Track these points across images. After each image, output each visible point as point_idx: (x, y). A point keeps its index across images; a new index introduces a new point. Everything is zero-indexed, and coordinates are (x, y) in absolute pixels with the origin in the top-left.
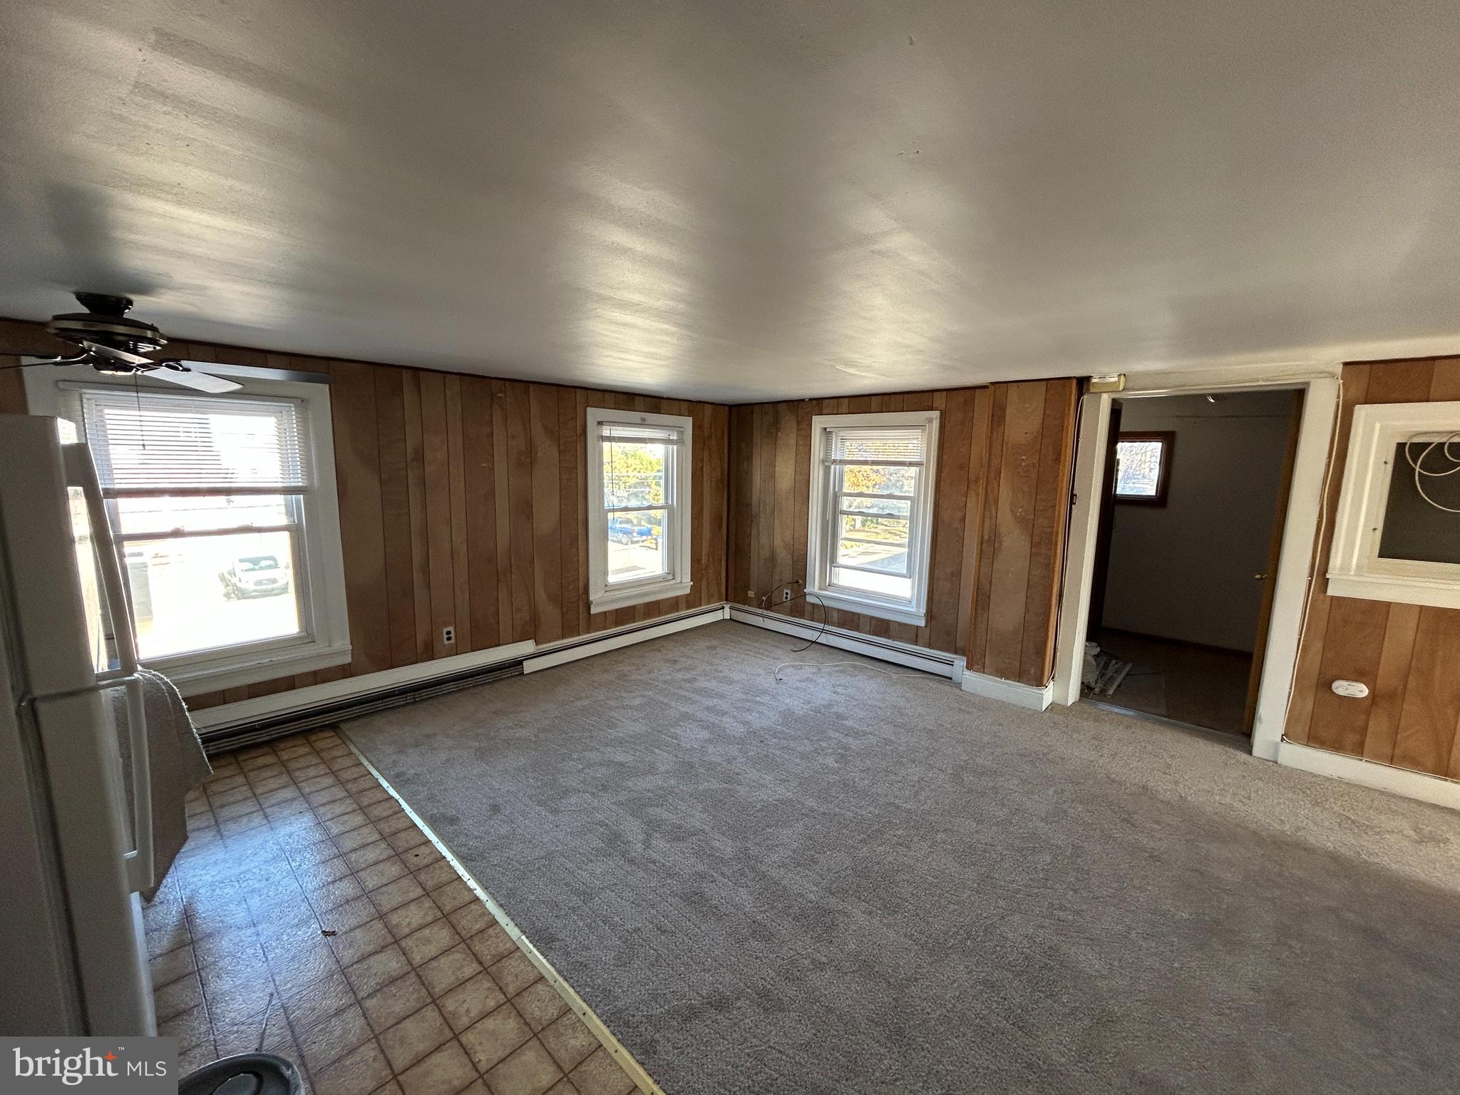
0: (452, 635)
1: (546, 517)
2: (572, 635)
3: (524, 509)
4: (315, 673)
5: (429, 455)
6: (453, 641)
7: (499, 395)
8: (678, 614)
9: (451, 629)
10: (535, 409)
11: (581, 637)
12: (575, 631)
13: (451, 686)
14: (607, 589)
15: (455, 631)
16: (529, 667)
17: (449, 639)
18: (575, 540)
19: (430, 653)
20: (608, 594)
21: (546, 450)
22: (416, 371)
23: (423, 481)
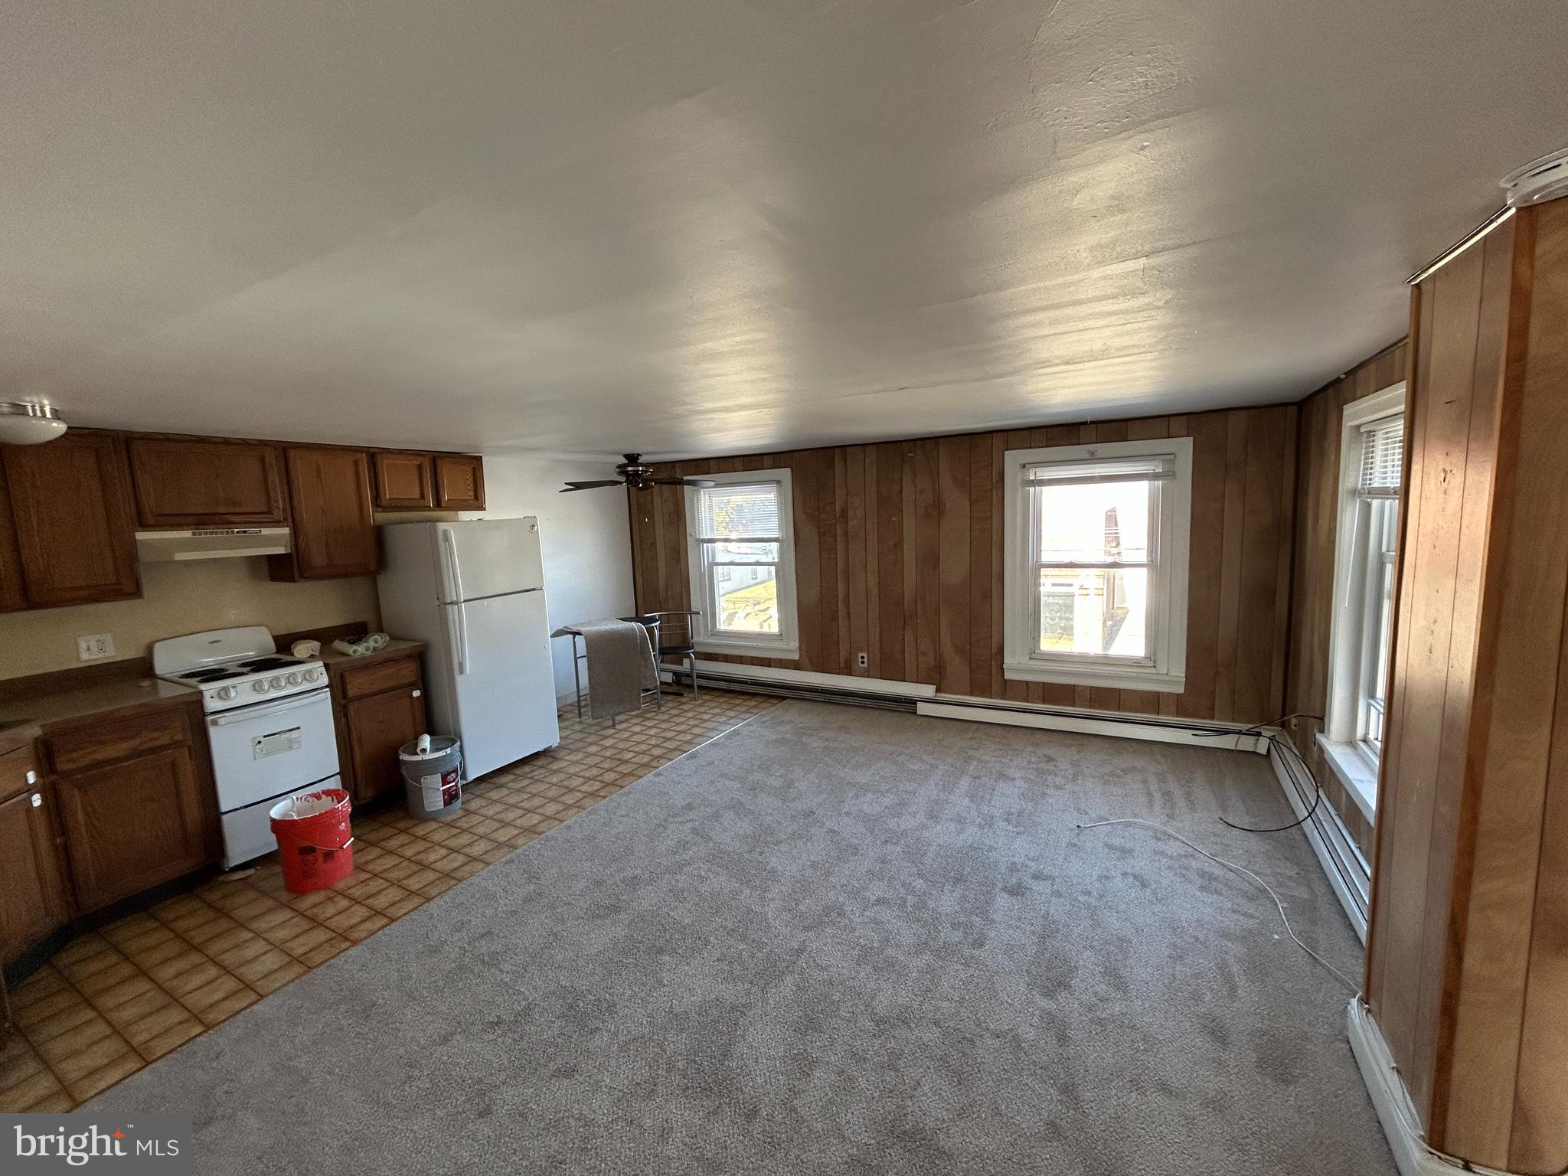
0: (866, 660)
1: (955, 568)
2: (982, 695)
3: (931, 559)
4: (780, 660)
5: (851, 513)
6: (866, 665)
7: (910, 455)
8: (1157, 717)
9: (865, 655)
10: (944, 464)
11: (992, 700)
12: (986, 692)
13: (856, 701)
14: (1033, 656)
15: (868, 657)
16: (923, 709)
17: (863, 662)
18: (987, 596)
19: (848, 670)
20: (1032, 662)
21: (955, 501)
22: (844, 448)
23: (846, 533)
